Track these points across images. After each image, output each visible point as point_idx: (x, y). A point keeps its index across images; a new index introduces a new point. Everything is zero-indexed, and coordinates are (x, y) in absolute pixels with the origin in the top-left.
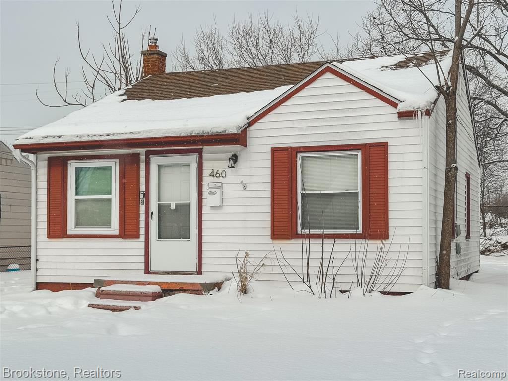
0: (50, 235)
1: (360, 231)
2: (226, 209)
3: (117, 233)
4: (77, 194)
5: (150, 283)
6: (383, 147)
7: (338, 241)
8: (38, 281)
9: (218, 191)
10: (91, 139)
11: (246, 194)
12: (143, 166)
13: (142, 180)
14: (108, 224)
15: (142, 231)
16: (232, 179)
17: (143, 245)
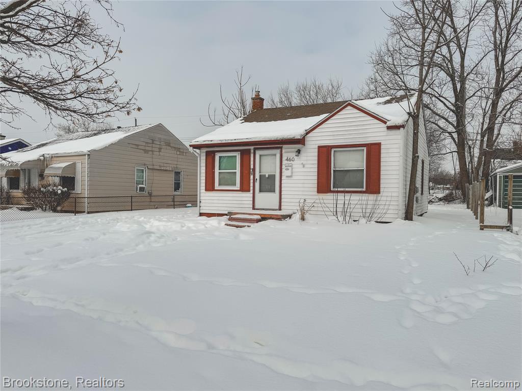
0: (207, 190)
1: (364, 189)
2: (294, 178)
3: (239, 189)
4: (219, 169)
5: (255, 214)
6: (378, 145)
8: (201, 212)
9: (290, 168)
10: (227, 142)
11: (304, 170)
12: (252, 155)
13: (252, 163)
14: (235, 184)
15: (251, 188)
16: (297, 163)
17: (252, 195)
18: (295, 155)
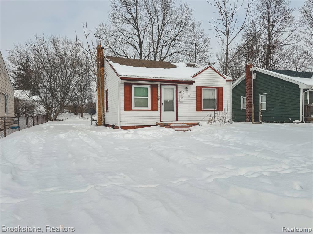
0: (126, 110)
1: (216, 109)
2: (184, 103)
3: (150, 109)
4: (135, 96)
6: (222, 88)
7: (211, 111)
9: (183, 97)
11: (189, 98)
12: (159, 88)
13: (159, 93)
14: (147, 106)
15: (159, 109)
16: (186, 94)
17: (159, 113)
18: (184, 90)
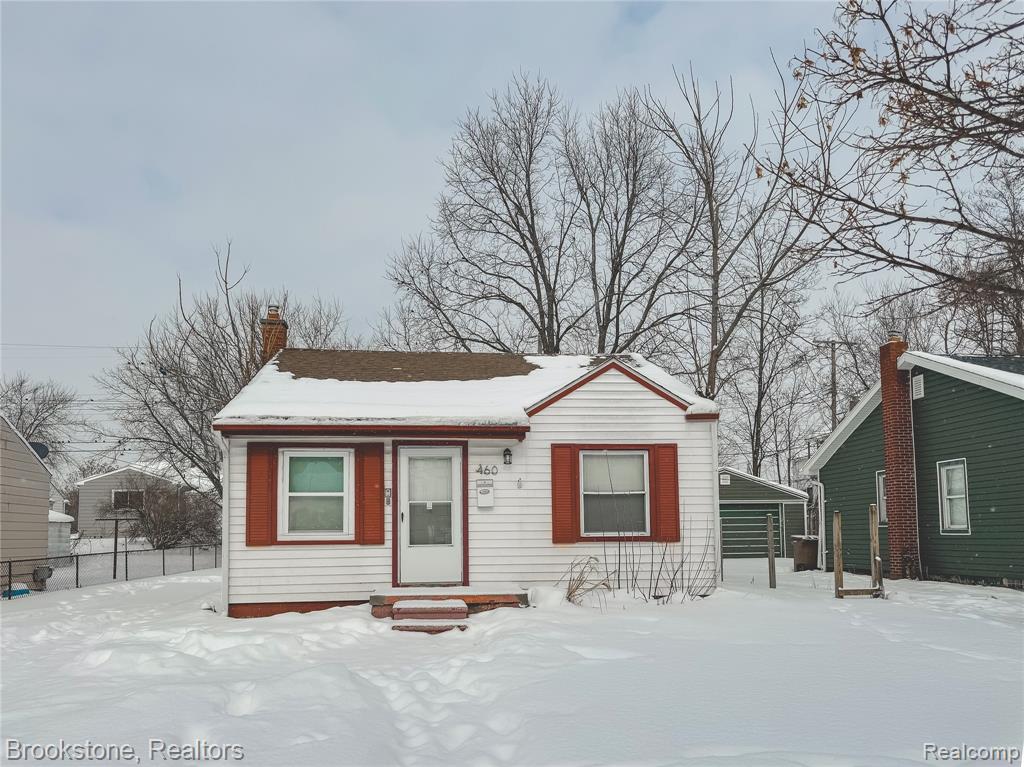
0: (251, 542)
1: (647, 533)
2: (497, 511)
3: (352, 537)
4: (290, 491)
6: (672, 449)
8: (235, 600)
9: (491, 489)
10: (334, 423)
11: (522, 493)
12: (388, 459)
13: (388, 475)
14: (339, 526)
15: (388, 536)
16: (504, 478)
17: (389, 553)
18: (499, 461)
